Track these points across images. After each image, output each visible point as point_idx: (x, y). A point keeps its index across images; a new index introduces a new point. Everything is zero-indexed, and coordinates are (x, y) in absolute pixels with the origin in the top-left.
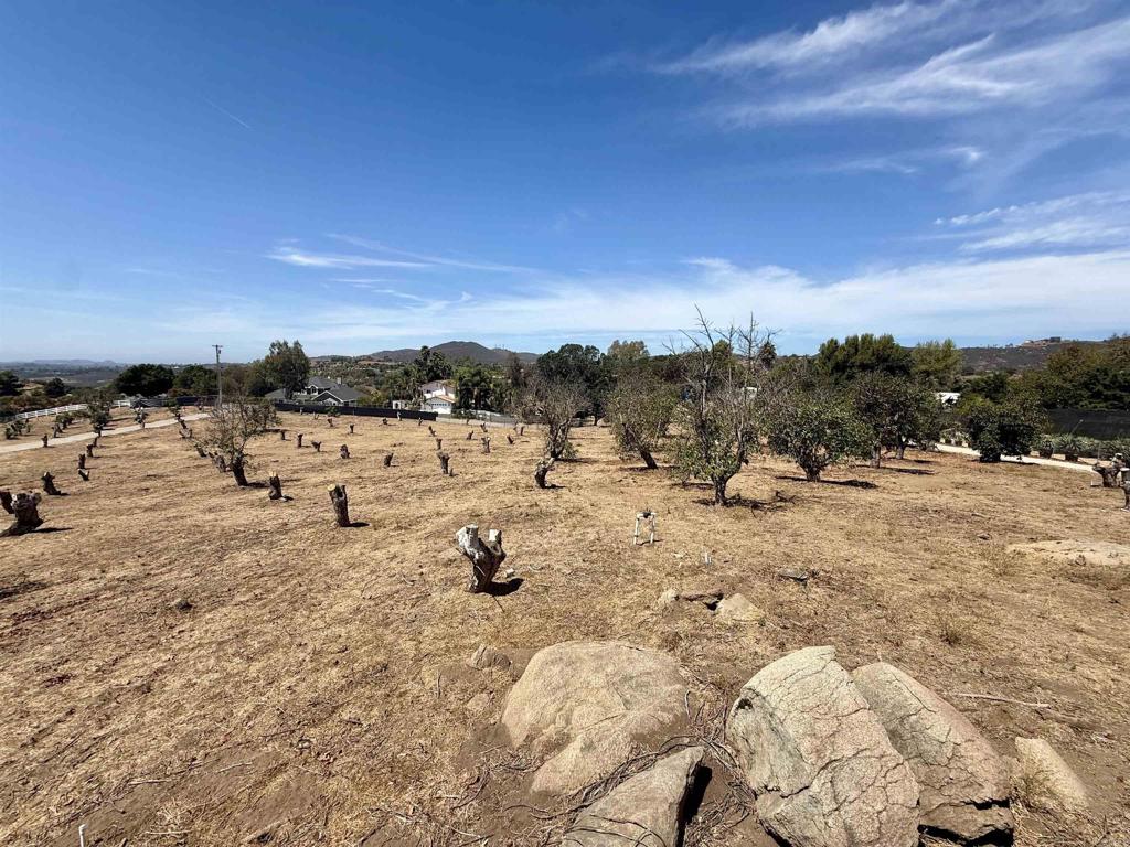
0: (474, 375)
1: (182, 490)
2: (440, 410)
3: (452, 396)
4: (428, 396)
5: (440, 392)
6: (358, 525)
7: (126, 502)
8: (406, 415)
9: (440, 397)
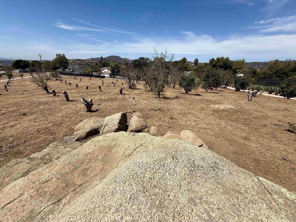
0: (115, 66)
1: (33, 94)
2: (106, 76)
3: (109, 71)
4: (103, 71)
5: (106, 70)
6: (72, 101)
7: (17, 96)
8: (96, 76)
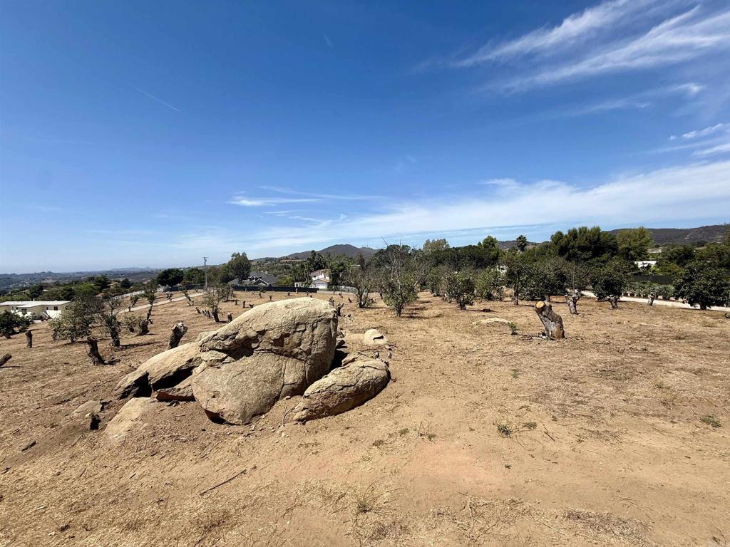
0: (340, 266)
2: (321, 287)
3: (328, 278)
4: (314, 279)
5: (321, 277)
9: (321, 279)
